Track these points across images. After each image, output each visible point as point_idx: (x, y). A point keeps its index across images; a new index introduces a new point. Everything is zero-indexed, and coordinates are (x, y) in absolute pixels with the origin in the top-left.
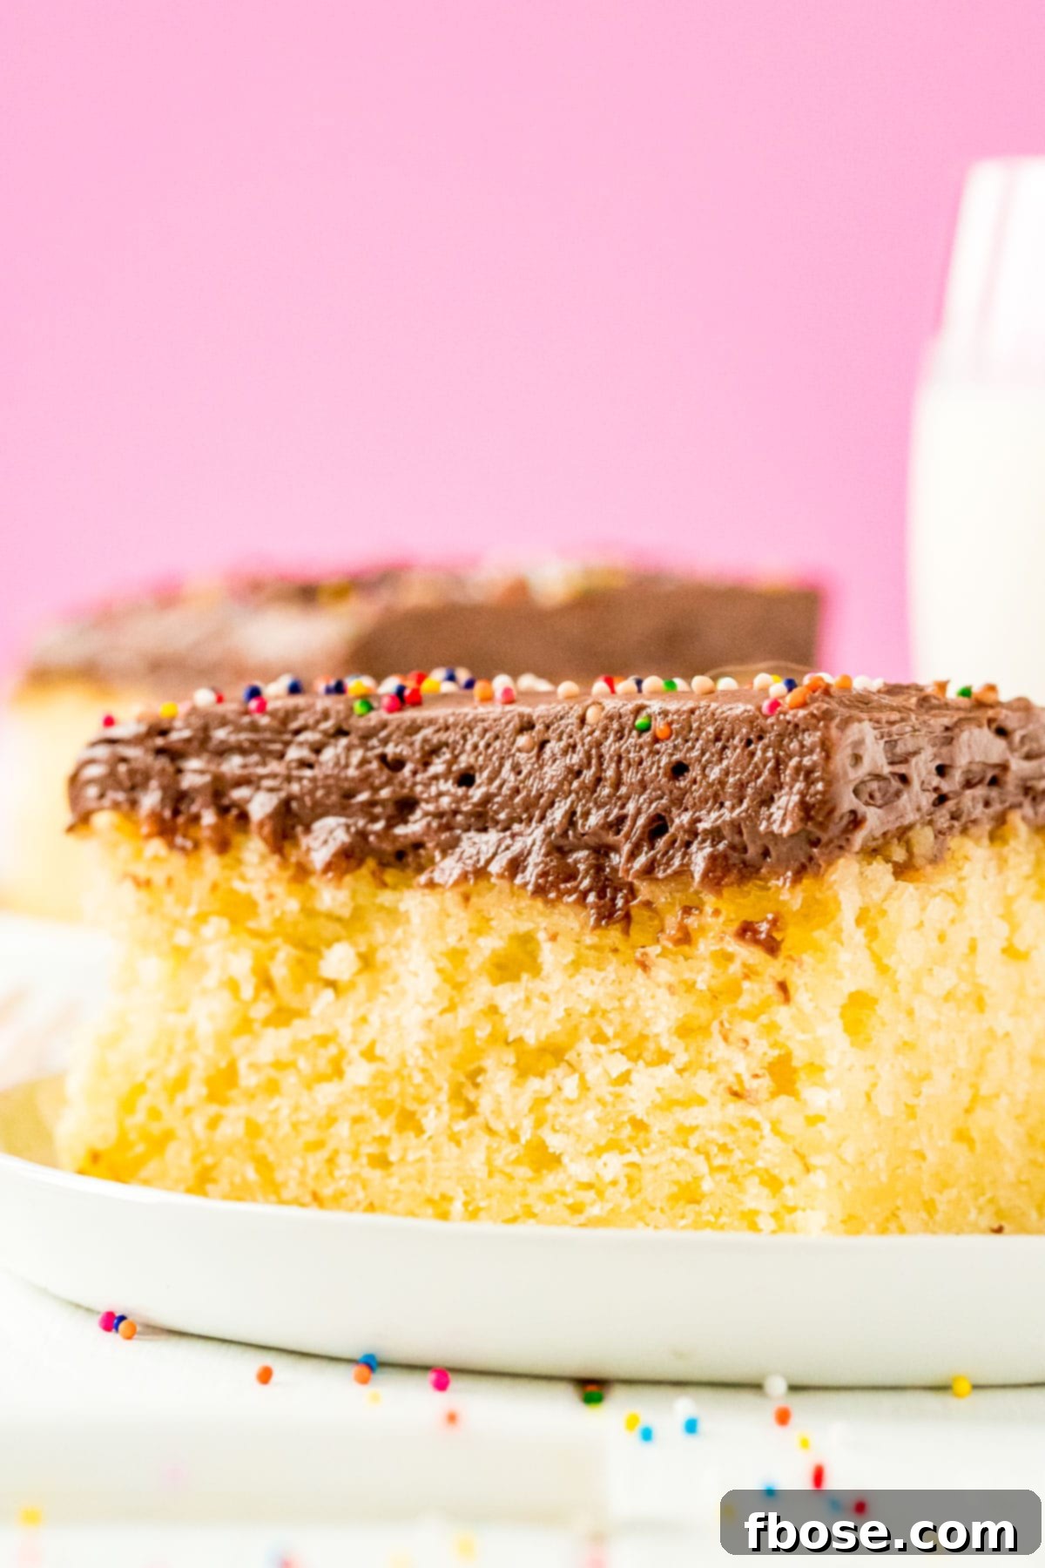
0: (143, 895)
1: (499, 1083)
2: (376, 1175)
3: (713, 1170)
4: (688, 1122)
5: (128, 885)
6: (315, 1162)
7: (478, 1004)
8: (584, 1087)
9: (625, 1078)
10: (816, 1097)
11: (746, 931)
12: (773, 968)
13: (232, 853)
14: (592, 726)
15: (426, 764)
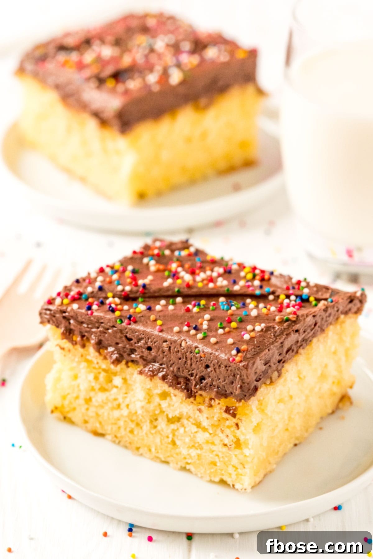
0: (62, 351)
1: (162, 424)
2: (131, 435)
3: (220, 461)
4: (213, 449)
5: (58, 348)
6: (115, 428)
7: (156, 404)
8: (185, 431)
9: (196, 432)
10: (247, 452)
11: (227, 410)
12: (235, 420)
13: (86, 348)
14: (183, 347)
15: (138, 342)
